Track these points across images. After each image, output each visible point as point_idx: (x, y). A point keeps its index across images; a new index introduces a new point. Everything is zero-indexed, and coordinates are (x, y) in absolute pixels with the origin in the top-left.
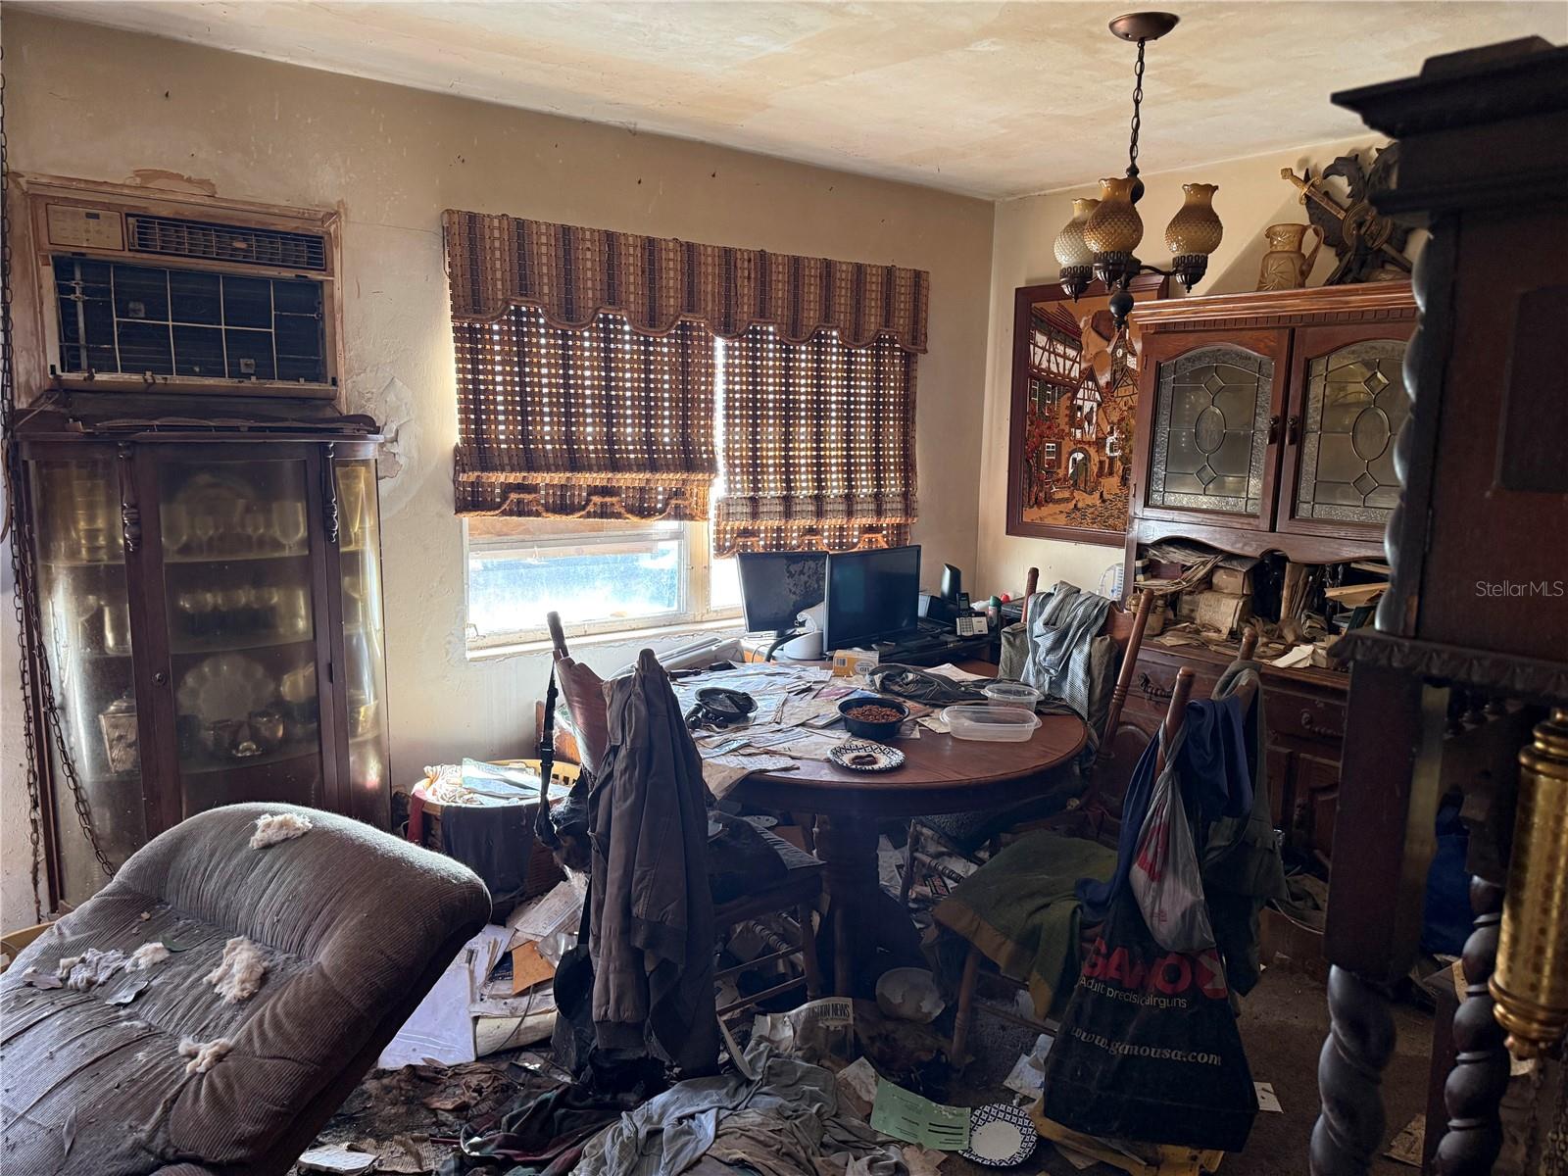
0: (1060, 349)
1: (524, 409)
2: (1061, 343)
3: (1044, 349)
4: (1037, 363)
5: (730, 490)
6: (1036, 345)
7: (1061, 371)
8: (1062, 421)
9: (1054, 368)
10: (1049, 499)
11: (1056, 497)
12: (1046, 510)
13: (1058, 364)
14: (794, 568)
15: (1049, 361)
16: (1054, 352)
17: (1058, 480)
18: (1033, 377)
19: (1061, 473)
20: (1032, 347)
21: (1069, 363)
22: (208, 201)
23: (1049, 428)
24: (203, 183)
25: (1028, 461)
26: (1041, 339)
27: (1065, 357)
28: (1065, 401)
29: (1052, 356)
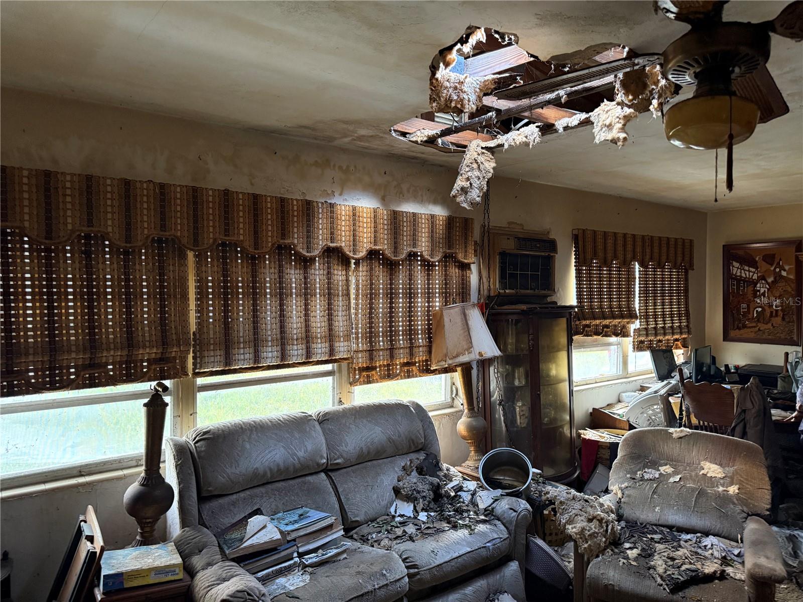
0: (747, 268)
2: (747, 266)
3: (738, 268)
4: (734, 273)
5: (640, 325)
6: (733, 266)
7: (748, 276)
8: (750, 296)
9: (743, 275)
10: (745, 326)
11: (748, 326)
12: (742, 331)
13: (746, 274)
14: (665, 355)
15: (741, 273)
16: (743, 269)
17: (749, 319)
18: (732, 278)
19: (750, 316)
20: (731, 267)
21: (751, 274)
22: (522, 231)
23: (743, 298)
24: (521, 225)
25: (732, 312)
26: (736, 264)
27: (749, 271)
28: (751, 288)
29: (743, 271)
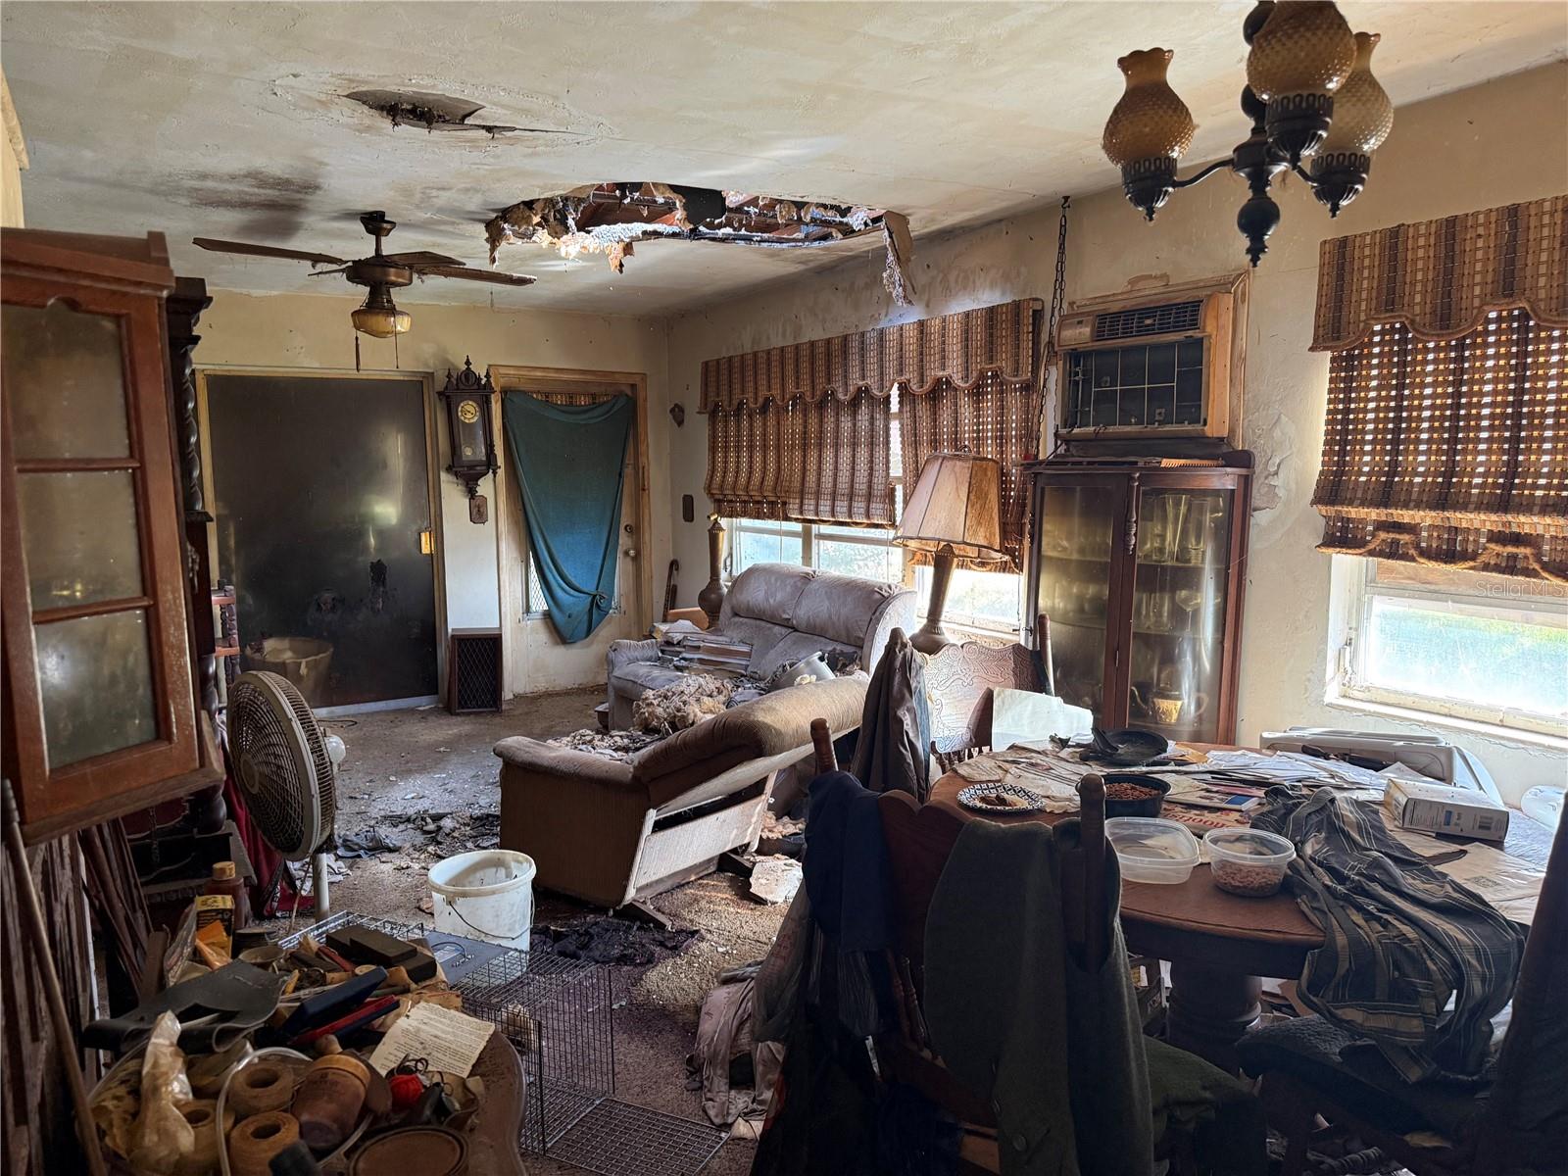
1: (1397, 437)
22: (1163, 290)
24: (1164, 276)
